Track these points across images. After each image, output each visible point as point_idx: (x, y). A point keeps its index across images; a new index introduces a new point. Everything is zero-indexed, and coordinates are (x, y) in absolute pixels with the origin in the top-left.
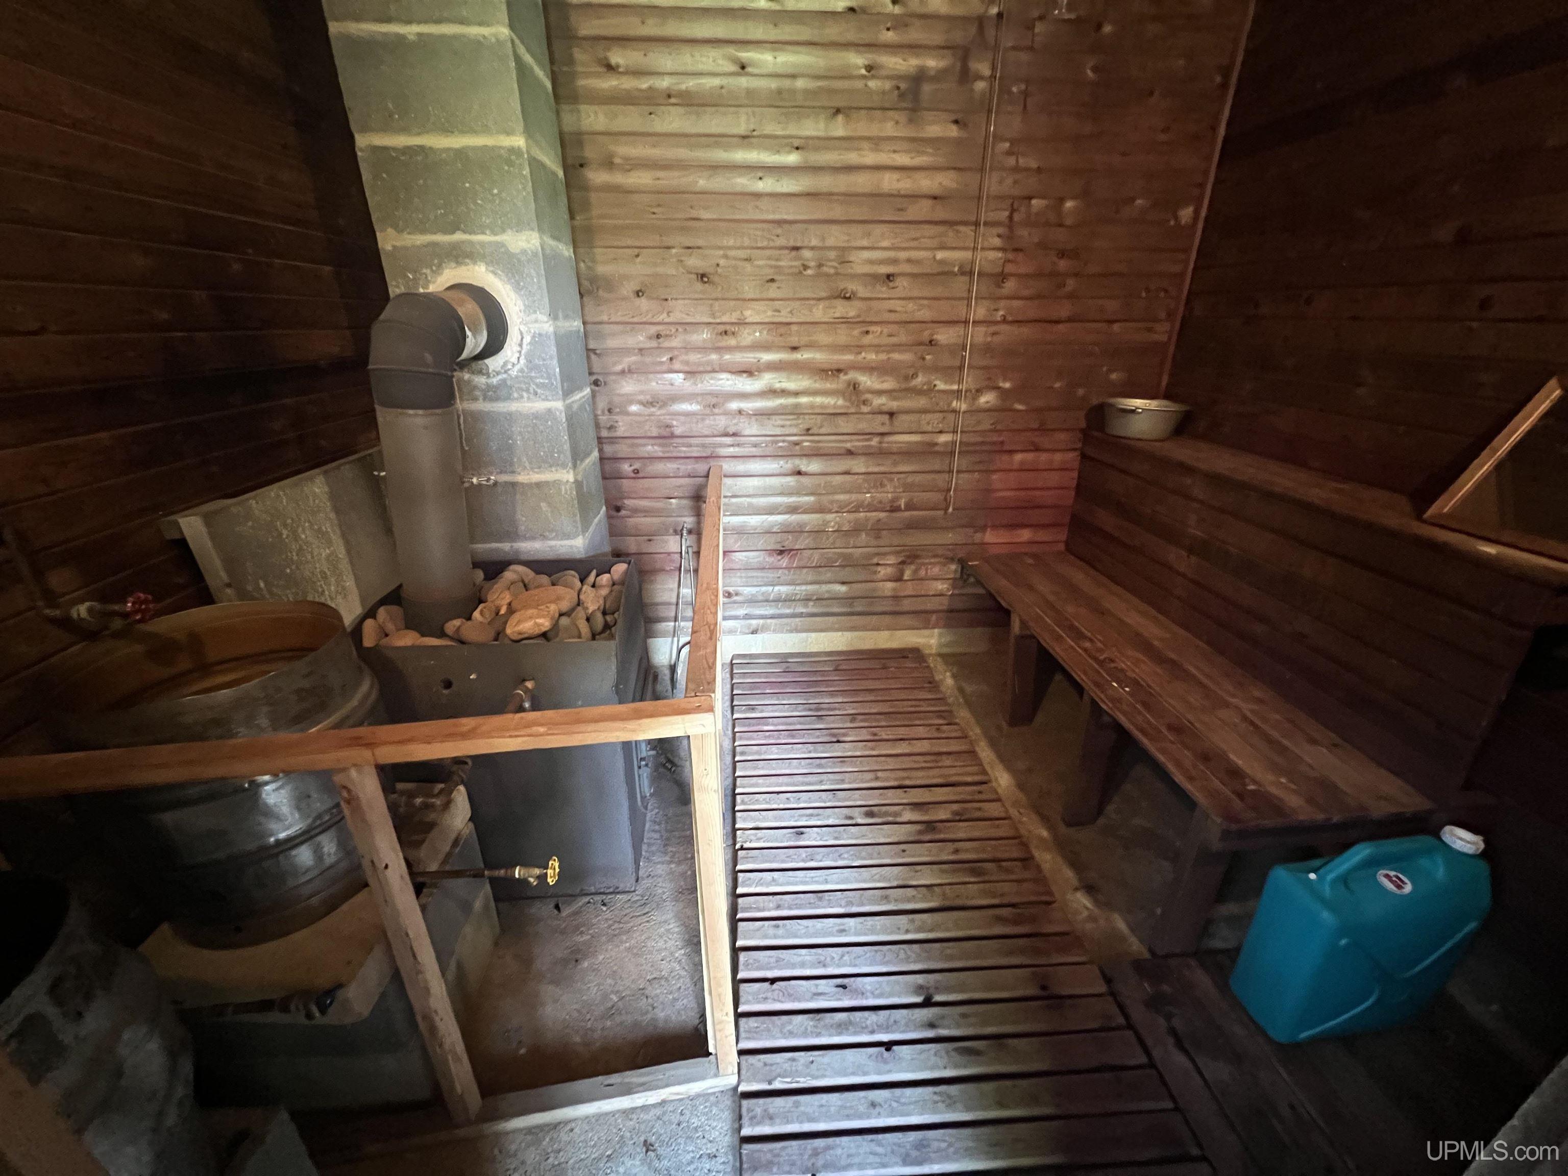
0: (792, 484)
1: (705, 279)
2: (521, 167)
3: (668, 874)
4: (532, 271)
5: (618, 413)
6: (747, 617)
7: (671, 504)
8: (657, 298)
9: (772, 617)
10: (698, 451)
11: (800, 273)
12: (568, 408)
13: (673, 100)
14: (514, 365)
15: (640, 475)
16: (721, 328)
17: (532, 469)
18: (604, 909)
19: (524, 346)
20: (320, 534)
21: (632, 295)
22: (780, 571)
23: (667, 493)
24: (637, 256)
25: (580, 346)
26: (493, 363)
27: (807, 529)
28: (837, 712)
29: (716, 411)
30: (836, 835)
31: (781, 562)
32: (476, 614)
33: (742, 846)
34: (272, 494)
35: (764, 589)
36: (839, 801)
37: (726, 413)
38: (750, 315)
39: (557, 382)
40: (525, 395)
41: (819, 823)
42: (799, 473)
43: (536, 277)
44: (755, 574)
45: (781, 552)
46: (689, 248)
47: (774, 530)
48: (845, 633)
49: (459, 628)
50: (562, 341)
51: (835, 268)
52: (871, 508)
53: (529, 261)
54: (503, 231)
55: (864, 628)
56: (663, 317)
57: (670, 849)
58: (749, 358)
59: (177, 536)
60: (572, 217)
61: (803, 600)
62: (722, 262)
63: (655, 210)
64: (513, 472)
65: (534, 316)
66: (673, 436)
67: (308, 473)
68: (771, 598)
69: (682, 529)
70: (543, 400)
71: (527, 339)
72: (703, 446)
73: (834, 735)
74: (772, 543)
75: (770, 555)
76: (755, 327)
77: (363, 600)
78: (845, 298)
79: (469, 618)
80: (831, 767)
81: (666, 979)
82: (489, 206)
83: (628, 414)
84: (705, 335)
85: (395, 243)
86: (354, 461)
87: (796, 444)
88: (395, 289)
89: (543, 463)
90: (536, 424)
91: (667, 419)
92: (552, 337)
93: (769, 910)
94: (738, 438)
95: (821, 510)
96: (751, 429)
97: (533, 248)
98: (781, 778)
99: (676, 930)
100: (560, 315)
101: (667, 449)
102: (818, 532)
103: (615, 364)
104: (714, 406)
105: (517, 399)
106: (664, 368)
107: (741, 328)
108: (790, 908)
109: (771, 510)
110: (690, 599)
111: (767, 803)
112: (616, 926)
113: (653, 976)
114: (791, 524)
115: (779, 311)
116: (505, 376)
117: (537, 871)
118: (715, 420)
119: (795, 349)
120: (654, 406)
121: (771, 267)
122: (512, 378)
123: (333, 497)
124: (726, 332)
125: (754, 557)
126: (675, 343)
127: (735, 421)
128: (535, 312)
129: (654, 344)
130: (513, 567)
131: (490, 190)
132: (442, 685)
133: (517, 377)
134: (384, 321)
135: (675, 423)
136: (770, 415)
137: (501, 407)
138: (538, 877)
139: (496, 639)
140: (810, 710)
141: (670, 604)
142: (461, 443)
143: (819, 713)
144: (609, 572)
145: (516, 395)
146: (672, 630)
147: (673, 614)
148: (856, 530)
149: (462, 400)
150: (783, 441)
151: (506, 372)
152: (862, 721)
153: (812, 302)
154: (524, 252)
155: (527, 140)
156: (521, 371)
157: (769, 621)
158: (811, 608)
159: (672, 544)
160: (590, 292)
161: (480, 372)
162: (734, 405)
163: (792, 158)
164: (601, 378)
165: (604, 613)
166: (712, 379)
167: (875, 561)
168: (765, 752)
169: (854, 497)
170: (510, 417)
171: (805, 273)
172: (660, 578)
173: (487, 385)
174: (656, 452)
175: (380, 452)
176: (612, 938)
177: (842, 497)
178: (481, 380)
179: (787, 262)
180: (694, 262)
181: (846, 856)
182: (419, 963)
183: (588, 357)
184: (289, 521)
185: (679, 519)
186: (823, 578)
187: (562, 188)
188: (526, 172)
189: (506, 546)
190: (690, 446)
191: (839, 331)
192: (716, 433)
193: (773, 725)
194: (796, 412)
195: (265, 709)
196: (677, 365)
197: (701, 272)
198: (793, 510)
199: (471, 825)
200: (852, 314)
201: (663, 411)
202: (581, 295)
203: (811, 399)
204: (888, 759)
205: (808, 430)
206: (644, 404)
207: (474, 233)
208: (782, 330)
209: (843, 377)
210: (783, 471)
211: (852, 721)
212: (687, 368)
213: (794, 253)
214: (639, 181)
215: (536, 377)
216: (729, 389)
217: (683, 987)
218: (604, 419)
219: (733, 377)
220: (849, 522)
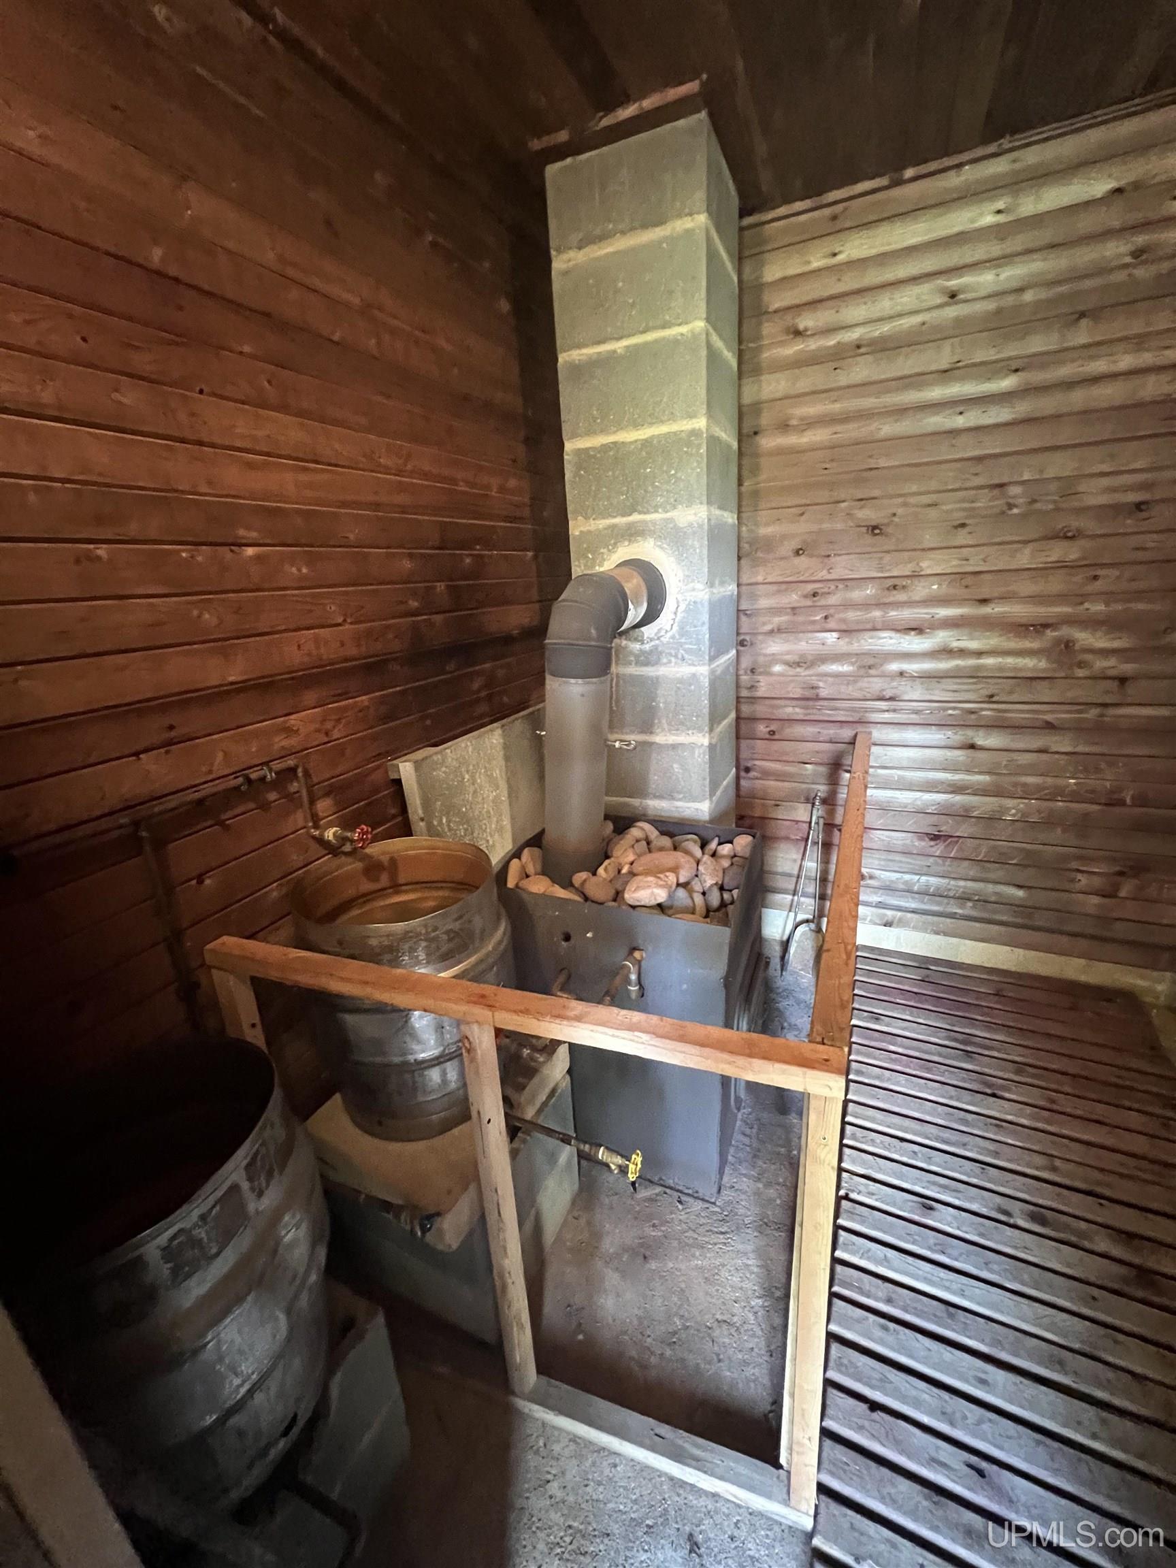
0: (961, 758)
1: (877, 531)
2: (699, 447)
3: (755, 1194)
4: (696, 543)
5: (761, 674)
6: (880, 905)
7: (806, 770)
8: (818, 556)
9: (913, 912)
10: (845, 715)
11: (1003, 513)
12: (712, 672)
13: (863, 350)
14: (667, 631)
15: (776, 737)
16: (890, 582)
17: (670, 730)
18: (680, 1207)
19: (678, 614)
20: (491, 778)
21: (791, 554)
22: (932, 860)
23: (805, 758)
24: (802, 514)
25: (733, 610)
26: (648, 631)
27: (975, 814)
28: (995, 1054)
29: (872, 672)
30: (982, 1230)
31: (934, 849)
32: (601, 871)
33: (847, 1194)
34: (463, 745)
35: (907, 877)
36: (989, 1182)
37: (883, 675)
38: (928, 565)
39: (705, 647)
40: (673, 660)
41: (957, 1202)
42: (972, 747)
43: (699, 548)
44: (898, 857)
45: (935, 838)
46: (861, 500)
47: (930, 811)
48: (1016, 950)
49: (585, 881)
50: (714, 607)
51: (1055, 502)
52: (1075, 797)
53: (694, 533)
54: (674, 507)
55: (1048, 950)
56: (823, 574)
57: (760, 1163)
58: (922, 613)
59: (396, 777)
60: (740, 484)
61: (958, 898)
62: (900, 511)
63: (827, 466)
64: (651, 733)
65: (691, 585)
66: (818, 698)
67: (489, 727)
68: (916, 888)
69: (815, 798)
70: (690, 665)
71: (682, 607)
72: (853, 710)
73: (990, 1086)
74: (925, 825)
75: (921, 839)
76: (932, 579)
77: (514, 840)
78: (1067, 537)
79: (594, 874)
80: (980, 1128)
81: (738, 1329)
82: (665, 487)
83: (769, 674)
84: (869, 591)
85: (582, 529)
86: (523, 717)
87: (972, 712)
88: (577, 569)
89: (680, 725)
90: (679, 688)
91: (814, 681)
92: (706, 604)
93: (876, 1299)
94: (895, 703)
95: (998, 792)
96: (914, 692)
97: (700, 520)
98: (907, 1120)
99: (756, 1270)
100: (717, 582)
101: (809, 711)
102: (992, 819)
103: (764, 624)
104: (870, 667)
105: (665, 664)
106: (818, 627)
107: (916, 581)
108: (906, 1310)
109: (930, 787)
110: (813, 874)
111: (885, 1148)
112: (690, 1234)
113: (725, 1318)
114: (953, 805)
115: (967, 560)
116: (657, 642)
117: (619, 1160)
118: (869, 682)
119: (984, 601)
120: (799, 666)
121: (964, 510)
122: (663, 644)
123: (506, 747)
124: (895, 587)
125: (899, 839)
126: (833, 600)
127: (895, 684)
128: (693, 581)
129: (809, 603)
130: (640, 824)
131: (667, 472)
132: (562, 937)
133: (668, 643)
134: (564, 600)
135: (821, 684)
136: (942, 677)
137: (649, 671)
138: (620, 1167)
139: (615, 900)
140: (956, 1040)
141: (790, 875)
142: (611, 703)
143: (969, 1049)
144: (731, 842)
145: (665, 660)
146: (789, 903)
147: (792, 887)
148: (1049, 822)
149: (617, 664)
150: (954, 708)
151: (658, 639)
152: (1033, 1076)
153: (1015, 546)
154: (690, 525)
155: (708, 419)
156: (673, 637)
157: (909, 915)
158: (968, 909)
159: (801, 812)
160: (748, 555)
161: (636, 640)
162: (894, 667)
163: (1007, 383)
164: (748, 638)
165: (722, 888)
166: (871, 638)
167: (1074, 865)
168: (889, 1079)
169: (1049, 781)
170: (656, 682)
171: (1010, 512)
172: (783, 846)
173: (641, 650)
174: (797, 714)
175: (544, 708)
176: (683, 1246)
177: (1031, 780)
178: (635, 647)
179: (984, 502)
180: (868, 514)
181: (995, 1267)
182: (502, 1222)
183: (738, 618)
184: (471, 767)
185: (813, 786)
186: (992, 876)
187: (735, 458)
188: (703, 450)
189: (635, 802)
190: (836, 709)
191: (1051, 578)
192: (869, 696)
193: (901, 1046)
194: (975, 675)
195: (424, 944)
196: (832, 624)
197: (874, 523)
198: (957, 789)
199: (568, 1078)
200: (1073, 557)
201: (807, 673)
202: (739, 558)
203: (1000, 660)
204: (1073, 1144)
205: (992, 696)
206: (789, 664)
207: (647, 512)
208: (969, 580)
209: (1050, 634)
210: (950, 743)
211: (1018, 1072)
212: (844, 627)
213: (996, 492)
214: (814, 438)
215: (685, 643)
216: (891, 648)
217: (756, 1350)
218: (744, 678)
219: (898, 635)
220: (1039, 812)
